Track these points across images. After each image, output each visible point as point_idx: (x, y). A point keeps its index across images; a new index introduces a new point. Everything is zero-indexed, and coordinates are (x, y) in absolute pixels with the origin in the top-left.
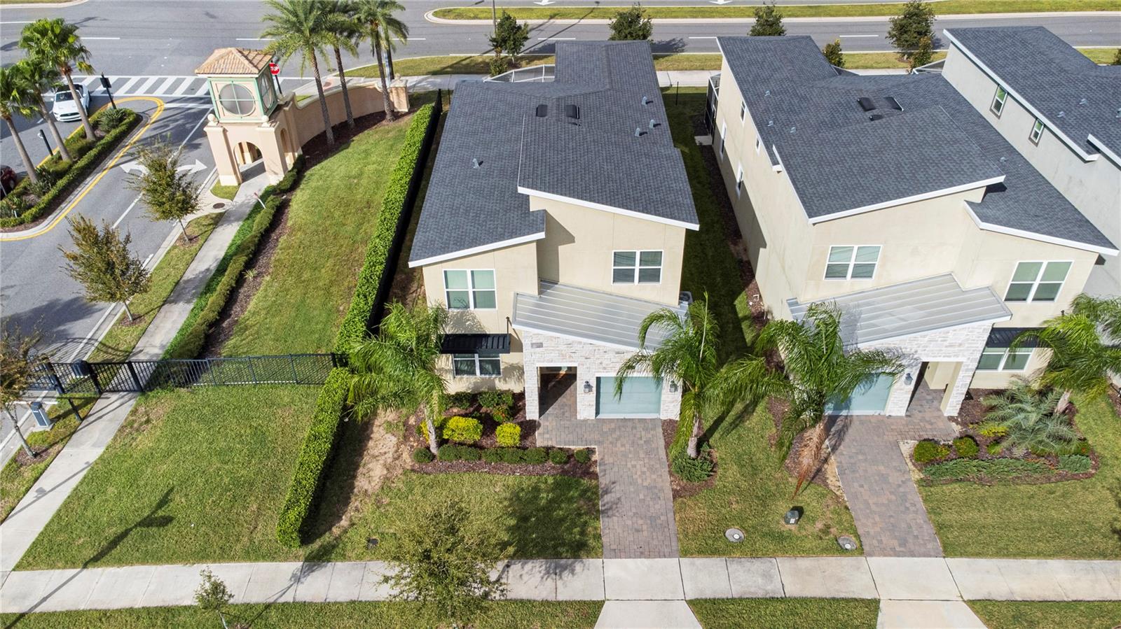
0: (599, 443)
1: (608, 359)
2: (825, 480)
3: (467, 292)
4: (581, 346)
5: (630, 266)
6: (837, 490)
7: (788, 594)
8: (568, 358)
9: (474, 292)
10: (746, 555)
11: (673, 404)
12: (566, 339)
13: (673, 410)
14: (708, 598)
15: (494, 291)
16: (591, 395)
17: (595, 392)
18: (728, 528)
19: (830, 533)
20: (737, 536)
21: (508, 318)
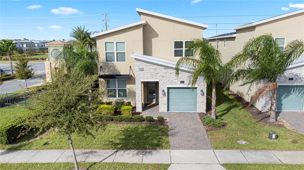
0: (169, 117)
1: (172, 77)
2: (285, 127)
3: (114, 53)
4: (160, 70)
5: (182, 48)
6: (292, 130)
7: (284, 163)
8: (155, 77)
9: (117, 53)
10: (252, 149)
11: (202, 103)
12: (154, 66)
13: (202, 107)
14: (233, 163)
15: (125, 53)
16: (165, 98)
17: (167, 97)
18: (238, 140)
19: (298, 143)
20: (244, 143)
21: (130, 66)
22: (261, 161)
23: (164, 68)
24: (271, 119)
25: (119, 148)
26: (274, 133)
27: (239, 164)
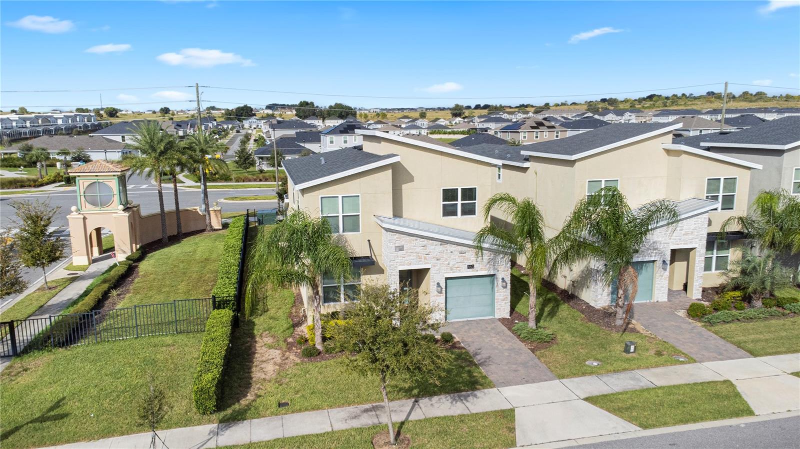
1: (453, 259)
2: (638, 332)
3: (338, 216)
4: (434, 247)
5: (455, 201)
6: (650, 335)
7: (659, 385)
8: (423, 260)
9: (343, 216)
10: (610, 371)
11: (504, 302)
12: (422, 241)
13: (504, 309)
14: (598, 395)
15: (359, 215)
16: (442, 297)
17: (444, 294)
18: (585, 361)
19: (663, 355)
20: (595, 364)
21: (369, 241)
22: (629, 387)
23: (440, 243)
24: (617, 320)
25: (416, 396)
26: (632, 343)
27: (606, 395)
